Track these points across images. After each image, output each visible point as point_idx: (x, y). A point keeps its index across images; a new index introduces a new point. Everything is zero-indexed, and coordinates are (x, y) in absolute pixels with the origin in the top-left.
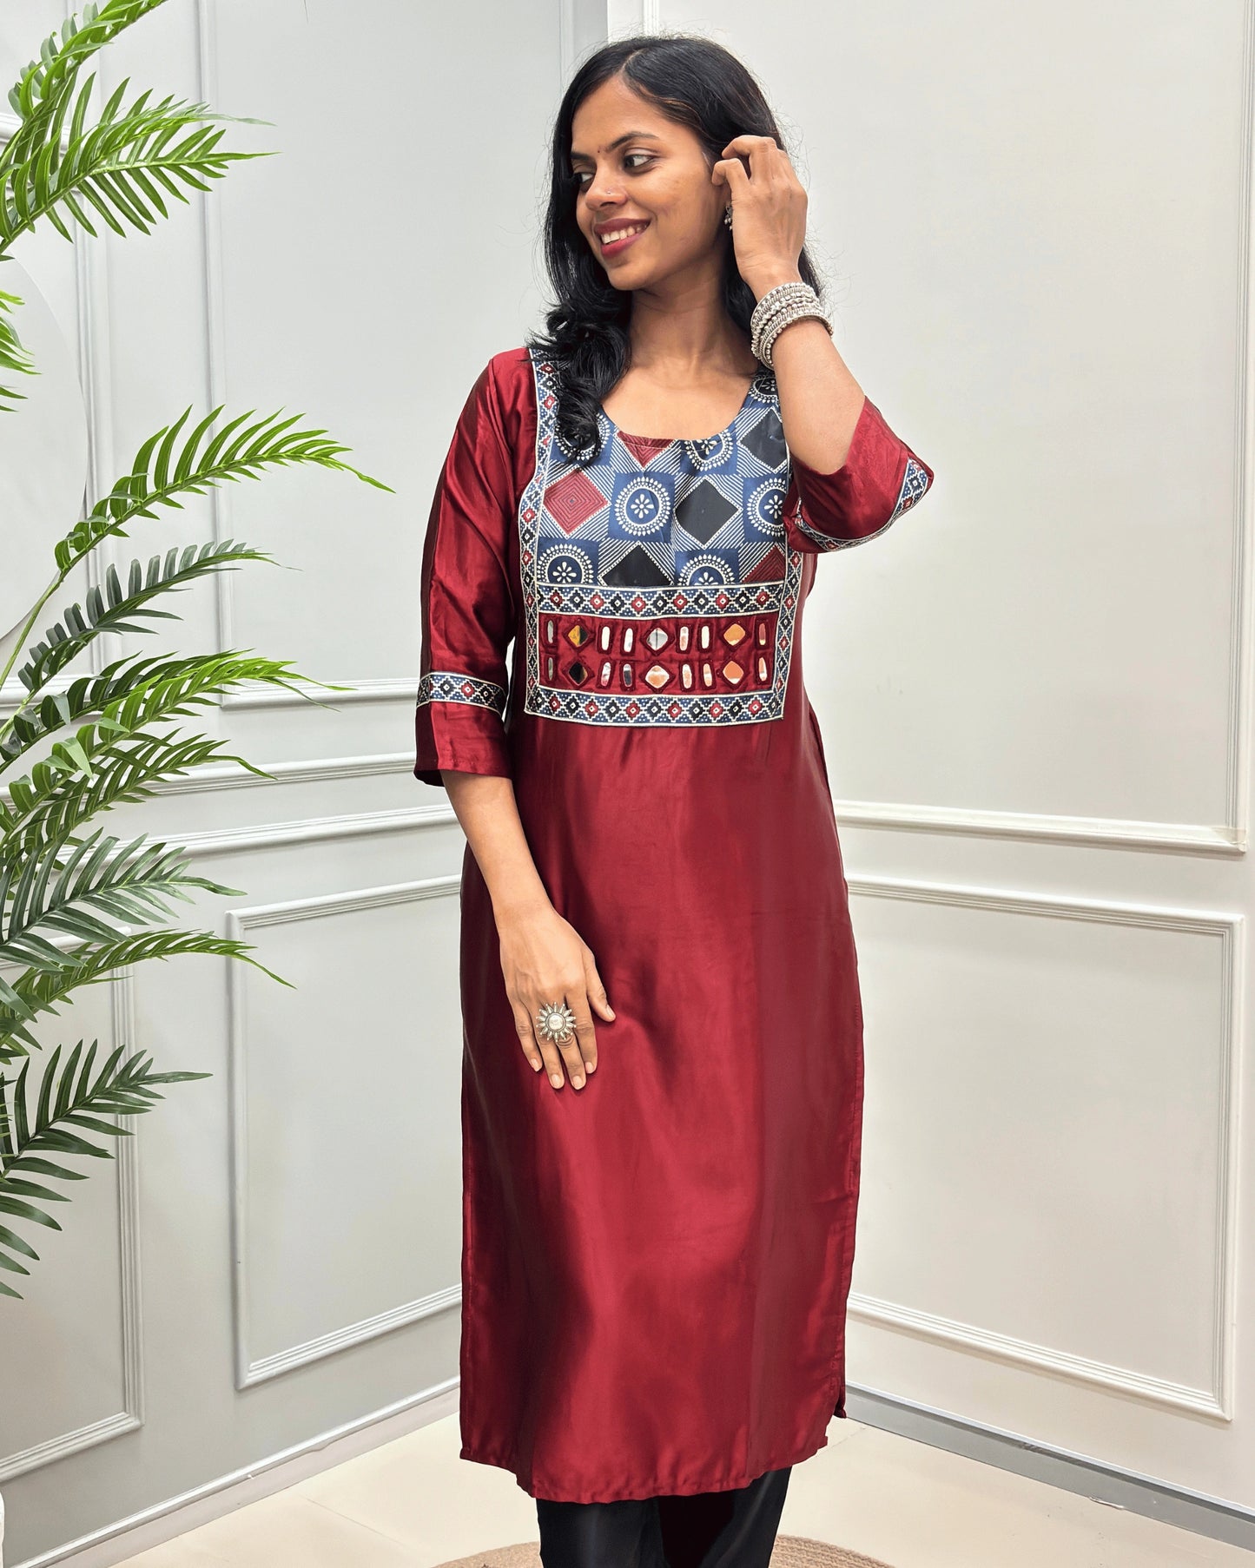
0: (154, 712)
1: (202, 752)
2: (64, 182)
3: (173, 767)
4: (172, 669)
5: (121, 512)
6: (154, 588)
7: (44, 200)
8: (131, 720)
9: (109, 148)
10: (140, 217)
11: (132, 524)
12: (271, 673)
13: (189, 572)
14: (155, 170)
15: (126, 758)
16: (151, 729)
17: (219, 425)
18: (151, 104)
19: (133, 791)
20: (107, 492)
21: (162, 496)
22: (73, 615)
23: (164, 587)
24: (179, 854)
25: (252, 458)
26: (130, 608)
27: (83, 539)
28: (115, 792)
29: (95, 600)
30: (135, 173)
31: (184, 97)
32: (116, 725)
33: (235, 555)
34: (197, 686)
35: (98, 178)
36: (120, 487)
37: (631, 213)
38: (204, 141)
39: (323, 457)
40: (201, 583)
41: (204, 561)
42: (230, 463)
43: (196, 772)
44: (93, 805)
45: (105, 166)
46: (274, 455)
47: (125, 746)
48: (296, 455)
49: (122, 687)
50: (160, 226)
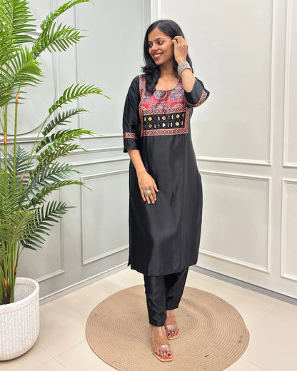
0: (67, 140)
1: (76, 147)
2: (50, 42)
3: (71, 150)
4: (70, 132)
5: (61, 103)
6: (67, 117)
7: (47, 45)
8: (63, 141)
9: (58, 35)
10: (64, 49)
11: (63, 105)
12: (89, 133)
13: (73, 114)
14: (67, 40)
15: (62, 148)
16: (66, 143)
17: (79, 87)
18: (66, 27)
19: (63, 155)
20: (58, 99)
21: (68, 100)
22: (52, 122)
23: (69, 116)
24: (72, 166)
25: (85, 93)
26: (63, 121)
27: (54, 108)
28: (60, 154)
29: (56, 119)
30: (63, 40)
31: (72, 26)
32: (60, 142)
33: (82, 111)
34: (75, 135)
35: (57, 41)
36: (61, 98)
37: (159, 52)
38: (76, 34)
39: (98, 93)
40: (76, 116)
41: (76, 112)
42: (81, 94)
43: (74, 151)
44: (56, 157)
45: (58, 39)
46: (89, 92)
47: (62, 146)
48: (93, 92)
49: (61, 135)
50: (68, 49)
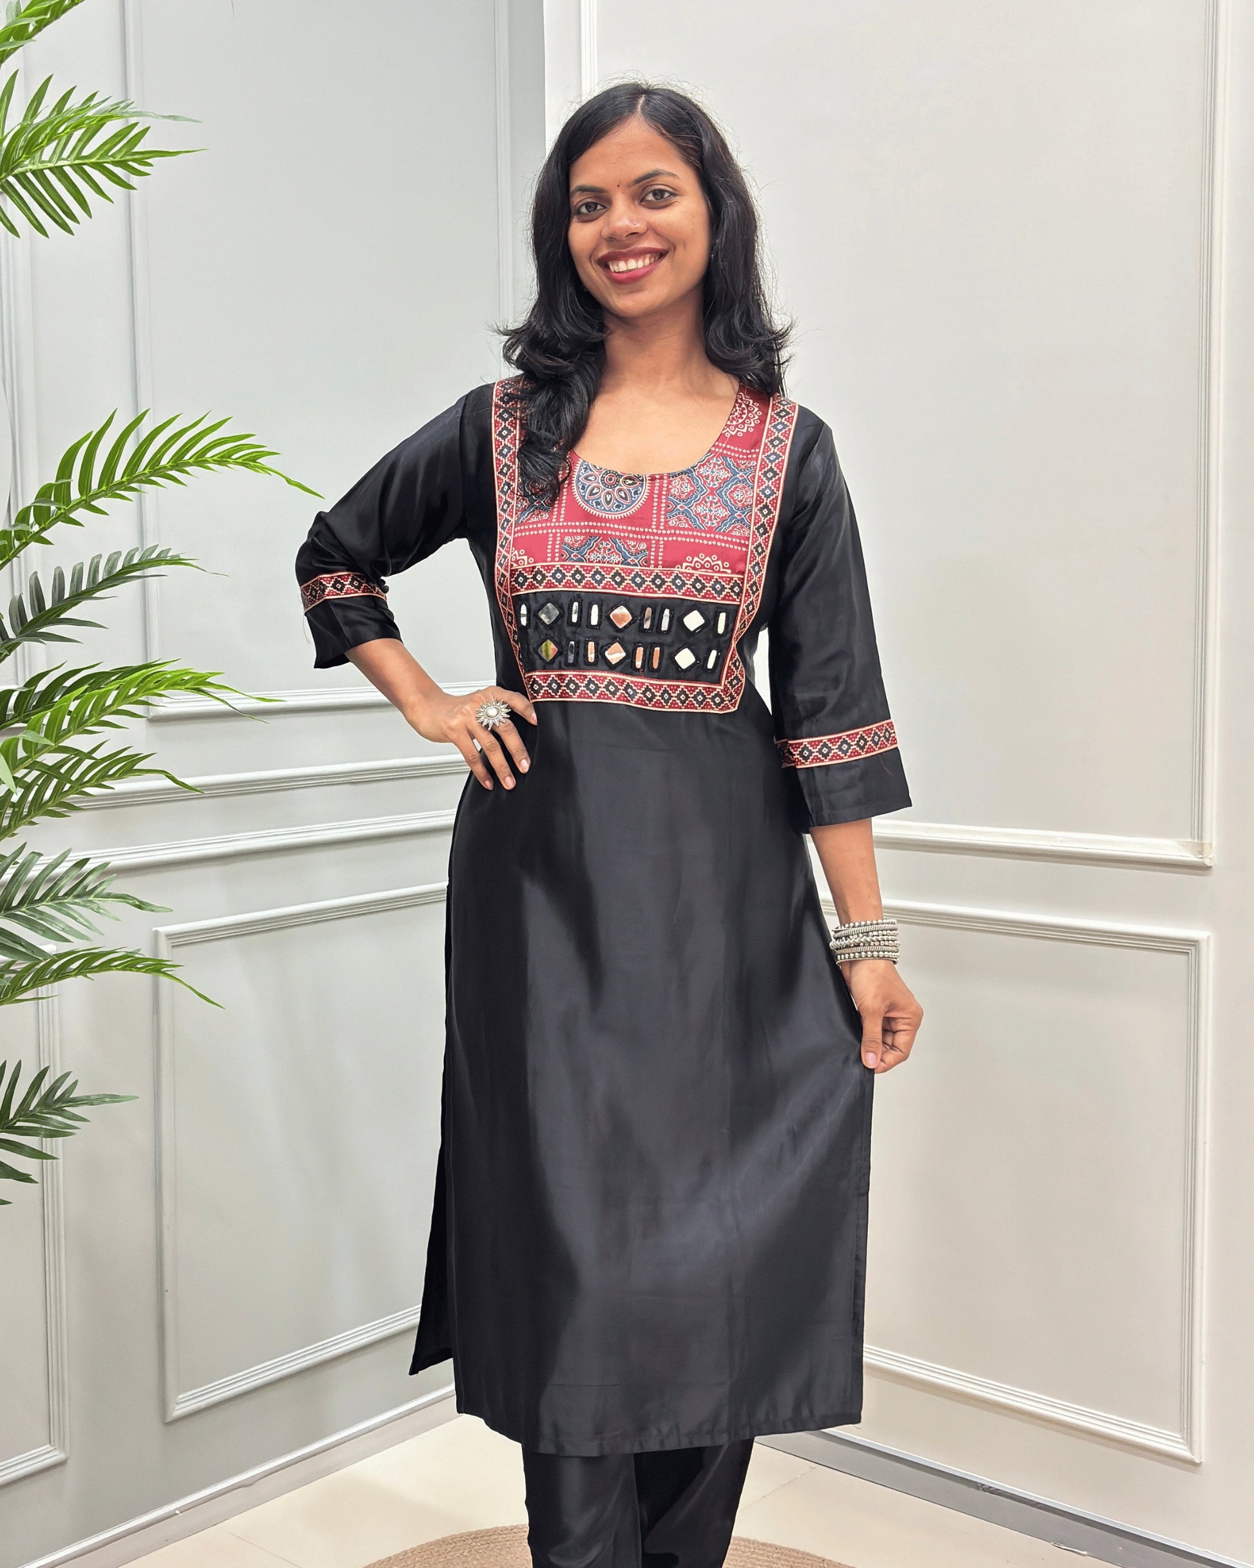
0: (79, 724)
1: (129, 765)
3: (99, 781)
4: (97, 680)
5: (44, 518)
6: (78, 596)
8: (55, 733)
9: (32, 147)
10: (63, 219)
11: (57, 532)
12: (199, 685)
13: (114, 579)
14: (78, 169)
15: (51, 771)
16: (76, 741)
17: (145, 429)
18: (74, 102)
19: (59, 807)
20: (30, 499)
21: (86, 503)
23: (88, 594)
24: (105, 871)
25: (178, 463)
26: (53, 616)
27: (7, 546)
28: (38, 806)
29: (18, 610)
30: (59, 172)
31: (109, 93)
32: (40, 739)
33: (159, 561)
34: (123, 697)
35: (22, 178)
36: (44, 494)
38: (129, 137)
39: (251, 462)
40: (126, 591)
41: (128, 568)
42: (156, 468)
43: (121, 786)
44: (18, 819)
45: (28, 166)
46: (200, 460)
47: (50, 759)
48: (223, 460)
49: (46, 698)
50: (83, 226)
